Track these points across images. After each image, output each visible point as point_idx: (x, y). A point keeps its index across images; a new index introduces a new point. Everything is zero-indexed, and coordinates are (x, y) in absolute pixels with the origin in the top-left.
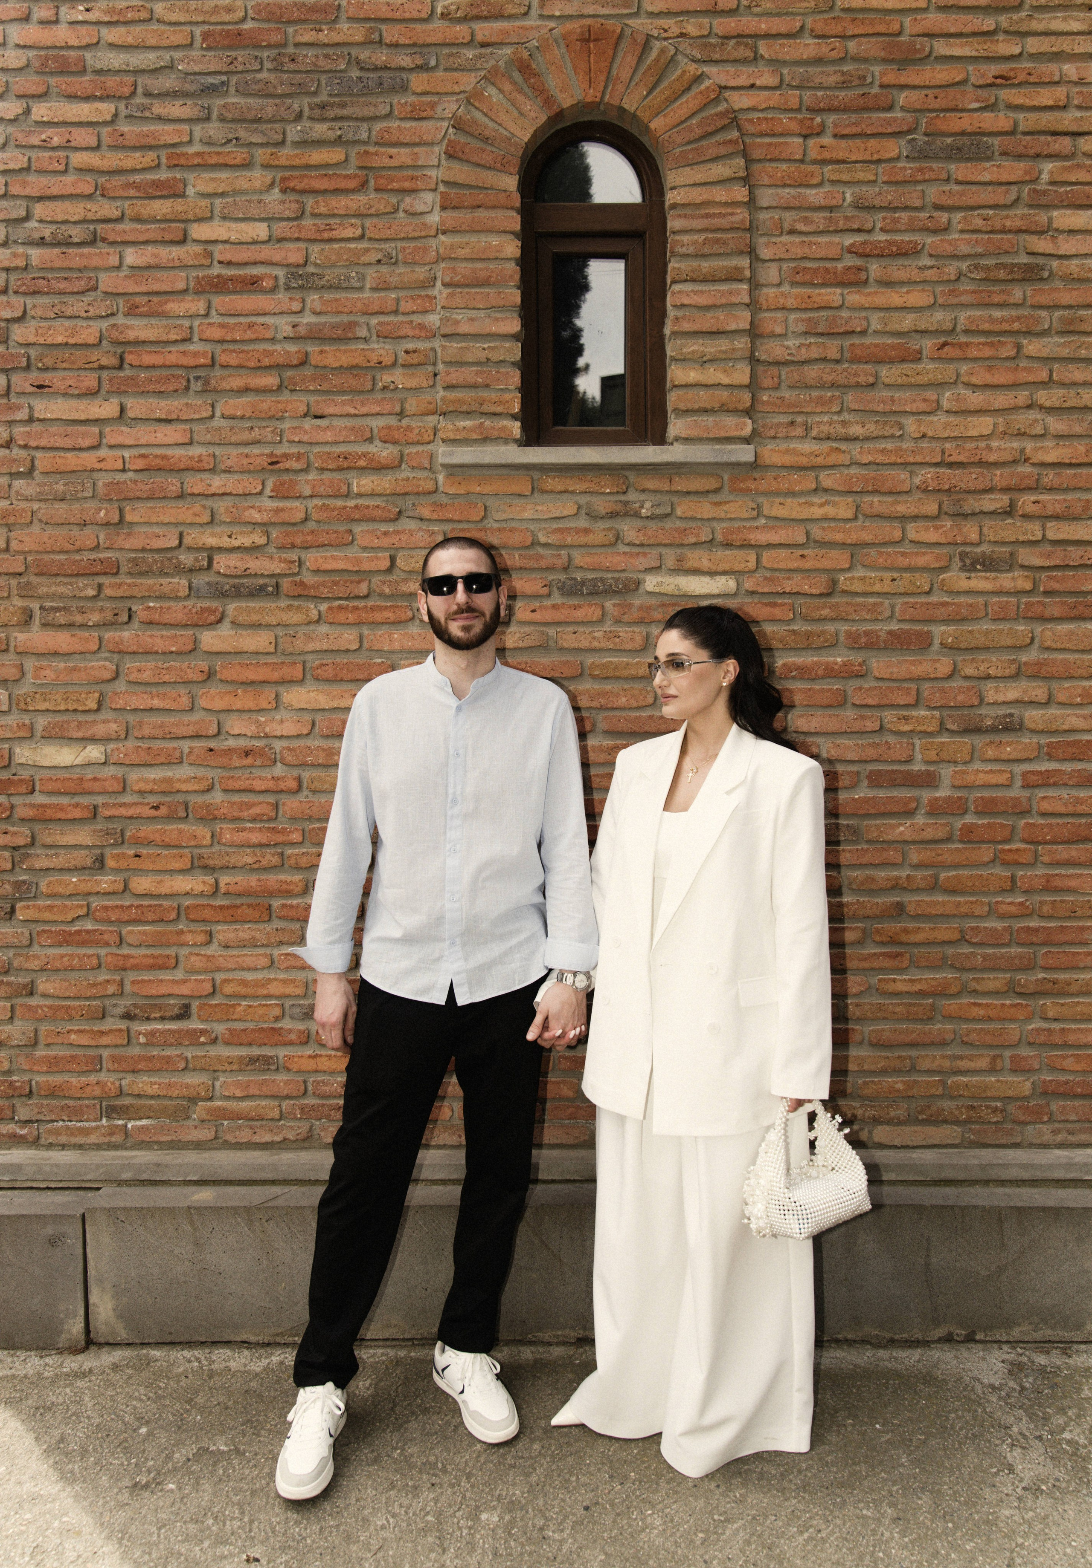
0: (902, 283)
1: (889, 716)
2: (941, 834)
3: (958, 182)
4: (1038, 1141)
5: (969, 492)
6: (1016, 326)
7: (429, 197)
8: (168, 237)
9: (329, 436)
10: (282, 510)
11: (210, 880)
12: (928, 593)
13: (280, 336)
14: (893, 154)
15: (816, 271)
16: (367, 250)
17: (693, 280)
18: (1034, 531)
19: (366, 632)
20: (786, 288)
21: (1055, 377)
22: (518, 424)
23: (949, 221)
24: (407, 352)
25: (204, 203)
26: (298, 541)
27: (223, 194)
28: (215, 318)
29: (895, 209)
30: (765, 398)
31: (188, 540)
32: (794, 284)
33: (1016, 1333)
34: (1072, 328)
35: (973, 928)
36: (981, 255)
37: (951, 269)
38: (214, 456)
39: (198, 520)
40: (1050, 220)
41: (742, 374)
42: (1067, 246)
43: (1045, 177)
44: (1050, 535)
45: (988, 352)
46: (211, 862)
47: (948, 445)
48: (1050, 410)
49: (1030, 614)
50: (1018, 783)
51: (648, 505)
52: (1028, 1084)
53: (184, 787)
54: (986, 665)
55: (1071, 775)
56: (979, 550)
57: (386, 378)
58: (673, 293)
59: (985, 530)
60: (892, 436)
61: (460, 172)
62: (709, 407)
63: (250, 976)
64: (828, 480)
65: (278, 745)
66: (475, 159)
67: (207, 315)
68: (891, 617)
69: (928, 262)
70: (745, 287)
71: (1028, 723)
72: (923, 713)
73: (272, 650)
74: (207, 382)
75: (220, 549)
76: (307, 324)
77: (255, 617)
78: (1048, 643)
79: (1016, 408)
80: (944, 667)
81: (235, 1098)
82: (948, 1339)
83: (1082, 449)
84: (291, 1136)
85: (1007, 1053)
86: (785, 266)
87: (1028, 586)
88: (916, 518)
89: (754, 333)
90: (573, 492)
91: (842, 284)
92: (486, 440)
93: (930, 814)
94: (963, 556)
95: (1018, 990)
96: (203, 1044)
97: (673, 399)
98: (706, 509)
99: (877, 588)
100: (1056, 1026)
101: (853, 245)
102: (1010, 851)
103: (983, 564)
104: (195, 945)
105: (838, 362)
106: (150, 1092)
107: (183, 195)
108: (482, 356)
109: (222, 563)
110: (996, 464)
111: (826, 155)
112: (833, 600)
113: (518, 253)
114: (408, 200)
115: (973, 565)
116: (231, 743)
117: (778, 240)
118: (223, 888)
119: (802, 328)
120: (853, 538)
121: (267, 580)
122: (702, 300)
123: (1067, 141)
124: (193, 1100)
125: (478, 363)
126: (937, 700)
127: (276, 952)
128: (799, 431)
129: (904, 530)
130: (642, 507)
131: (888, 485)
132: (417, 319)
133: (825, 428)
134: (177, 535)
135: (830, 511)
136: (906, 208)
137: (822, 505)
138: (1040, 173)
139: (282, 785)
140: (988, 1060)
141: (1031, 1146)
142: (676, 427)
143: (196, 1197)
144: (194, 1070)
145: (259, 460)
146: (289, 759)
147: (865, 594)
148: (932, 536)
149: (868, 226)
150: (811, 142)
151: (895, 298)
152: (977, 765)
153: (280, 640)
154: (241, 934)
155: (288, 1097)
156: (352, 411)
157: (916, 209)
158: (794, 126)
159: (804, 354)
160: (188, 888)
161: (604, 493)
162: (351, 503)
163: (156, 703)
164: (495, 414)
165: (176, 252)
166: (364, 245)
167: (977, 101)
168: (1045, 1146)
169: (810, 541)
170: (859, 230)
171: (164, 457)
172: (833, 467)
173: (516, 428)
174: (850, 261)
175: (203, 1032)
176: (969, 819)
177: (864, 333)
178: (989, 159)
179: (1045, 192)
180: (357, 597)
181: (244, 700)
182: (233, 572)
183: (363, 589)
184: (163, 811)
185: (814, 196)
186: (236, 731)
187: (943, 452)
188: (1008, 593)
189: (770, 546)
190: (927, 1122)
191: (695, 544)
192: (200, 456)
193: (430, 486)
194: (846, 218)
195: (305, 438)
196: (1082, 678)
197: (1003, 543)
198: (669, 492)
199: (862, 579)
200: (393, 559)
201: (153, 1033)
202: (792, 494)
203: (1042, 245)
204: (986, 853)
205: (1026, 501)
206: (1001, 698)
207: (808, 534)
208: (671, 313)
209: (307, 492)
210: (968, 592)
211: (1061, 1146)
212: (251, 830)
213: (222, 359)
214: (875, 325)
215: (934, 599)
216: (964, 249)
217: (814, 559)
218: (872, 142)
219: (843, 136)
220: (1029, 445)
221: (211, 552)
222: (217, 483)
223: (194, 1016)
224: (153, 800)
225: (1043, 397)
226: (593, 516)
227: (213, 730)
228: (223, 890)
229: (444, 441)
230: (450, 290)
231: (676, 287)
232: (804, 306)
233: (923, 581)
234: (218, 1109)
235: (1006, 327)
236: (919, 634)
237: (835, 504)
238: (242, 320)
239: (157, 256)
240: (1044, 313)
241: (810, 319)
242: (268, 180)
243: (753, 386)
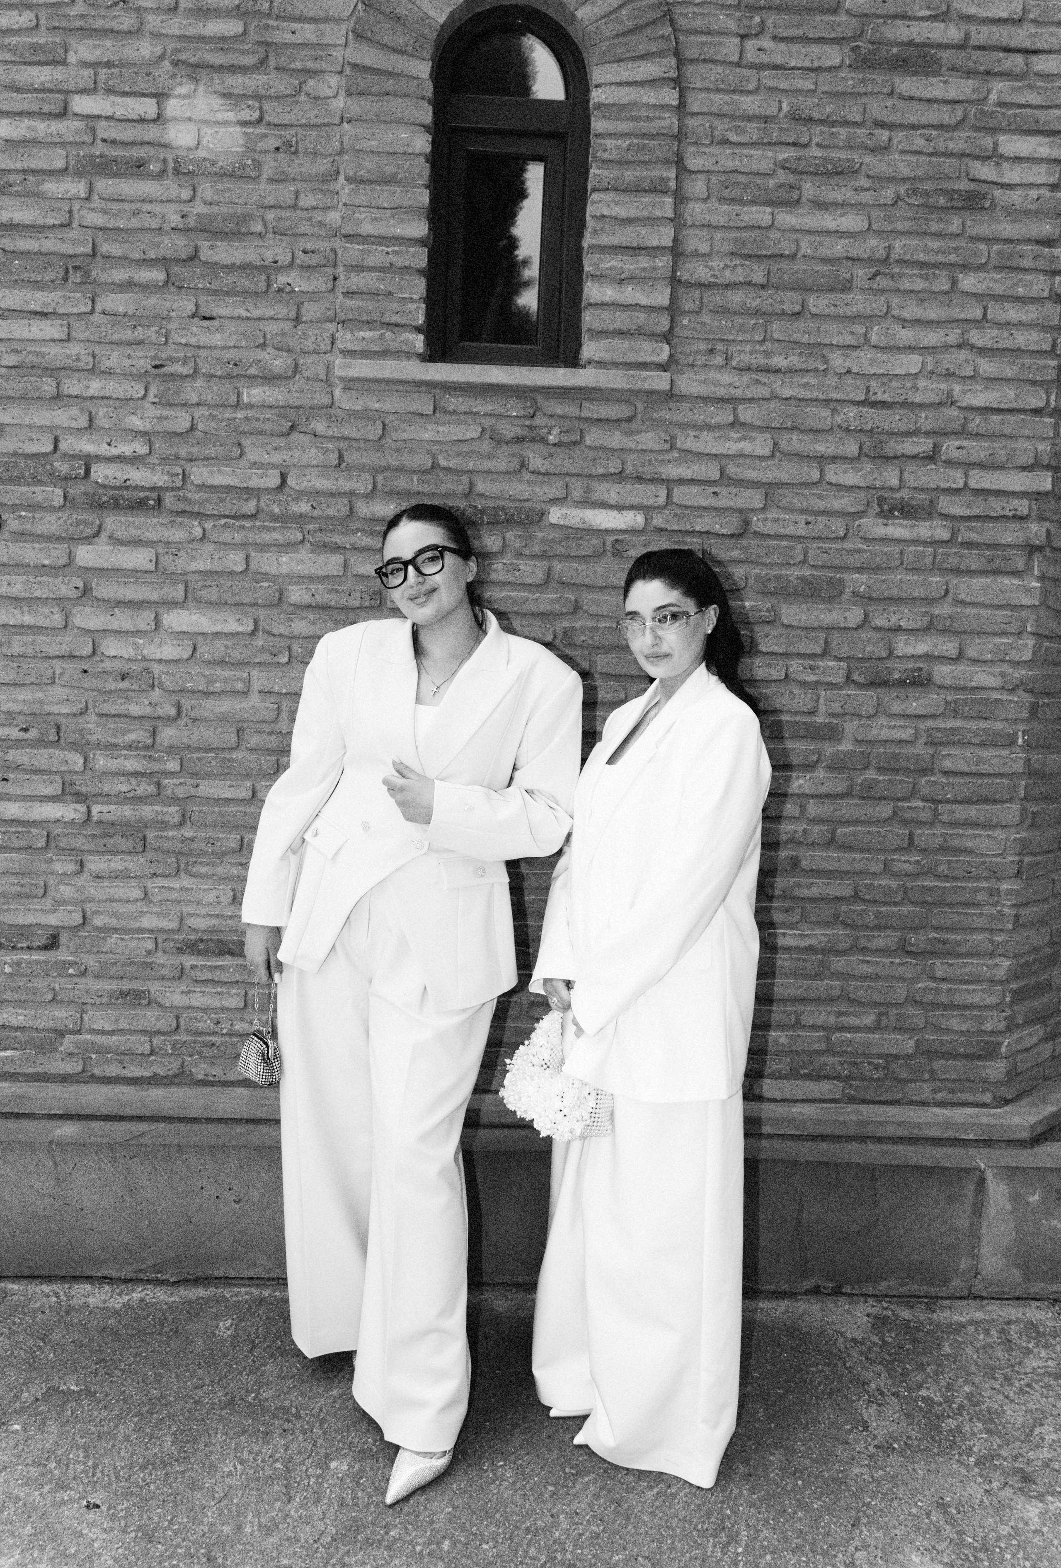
0: (836, 204)
1: (795, 665)
2: (841, 788)
3: (902, 98)
4: (917, 1098)
5: (893, 434)
6: (952, 258)
7: (334, 80)
8: (46, 109)
9: (217, 339)
10: (167, 418)
11: (82, 808)
12: (845, 537)
13: (166, 227)
14: (836, 62)
15: (746, 186)
16: (265, 136)
17: (616, 190)
18: (957, 478)
19: (253, 554)
20: (713, 203)
21: (989, 317)
22: (421, 337)
23: (890, 140)
24: (305, 252)
25: (87, 72)
26: (183, 453)
27: (109, 64)
28: (96, 203)
29: (834, 124)
30: (685, 322)
31: (63, 446)
32: (722, 200)
33: (883, 1286)
34: (1009, 264)
35: (866, 885)
36: (921, 180)
37: (888, 194)
38: (94, 356)
39: (74, 424)
40: (996, 145)
41: (662, 297)
42: (1012, 174)
43: (993, 97)
44: (973, 484)
45: (920, 285)
46: (84, 789)
47: (873, 383)
48: (982, 351)
49: (946, 566)
50: (922, 740)
51: (556, 431)
52: (912, 1043)
53: (56, 709)
54: (898, 616)
55: (976, 734)
56: (897, 495)
57: (282, 279)
58: (594, 202)
59: (906, 475)
60: (816, 370)
61: (369, 56)
62: (625, 328)
63: (122, 909)
64: (746, 414)
65: (156, 669)
66: (387, 40)
67: (88, 199)
68: (804, 562)
69: (864, 182)
70: (669, 200)
71: (937, 679)
72: (830, 664)
73: (152, 567)
74: (87, 274)
75: (98, 458)
76: (198, 215)
77: (134, 532)
78: (962, 597)
79: (947, 347)
80: (855, 616)
81: (103, 1032)
82: (816, 1291)
83: (1011, 394)
84: (161, 1072)
85: (893, 1012)
86: (714, 179)
87: (946, 535)
88: (834, 459)
89: (676, 251)
90: (476, 414)
91: (770, 203)
92: (384, 354)
93: (830, 768)
94: (881, 501)
95: (909, 949)
96: (72, 975)
97: (589, 319)
98: (615, 439)
99: (791, 530)
100: (945, 986)
101: (785, 160)
102: (910, 808)
103: (901, 510)
104: (65, 874)
105: (763, 287)
106: (15, 1023)
107: (64, 63)
108: (387, 260)
109: (101, 473)
110: (921, 406)
111: (765, 58)
112: (745, 543)
113: (428, 149)
114: (311, 82)
115: (891, 511)
116: (108, 665)
117: (707, 150)
118: (95, 817)
119: (727, 247)
120: (768, 476)
121: (147, 494)
122: (622, 212)
123: (1019, 59)
124: (61, 1034)
125: (382, 269)
126: (845, 651)
127: (150, 884)
128: (719, 360)
129: (822, 472)
130: (549, 433)
131: (809, 423)
132: (318, 216)
133: (746, 358)
134: (52, 440)
135: (746, 447)
136: (846, 123)
137: (740, 440)
138: (989, 91)
139: (160, 712)
140: (873, 1017)
141: (912, 1103)
142: (589, 350)
143: (58, 1132)
144: (62, 1002)
145: (142, 362)
146: (169, 684)
147: (777, 537)
148: (851, 478)
149: (804, 140)
150: (750, 44)
151: (828, 221)
152: (882, 720)
153: (162, 559)
154: (113, 864)
155: (158, 1032)
156: (245, 314)
157: (856, 124)
158: (732, 25)
159: (728, 276)
160: (58, 815)
161: (511, 417)
162: (240, 415)
163: (28, 619)
164: (396, 325)
165: (56, 127)
166: (262, 130)
167: (928, 8)
168: (924, 1104)
169: (725, 478)
170: (794, 144)
171: (38, 354)
172: (751, 400)
173: (419, 342)
174: (783, 177)
175: (71, 964)
176: (871, 774)
177: (793, 257)
178: (937, 74)
179: (993, 112)
180: (244, 517)
181: (123, 620)
182: (113, 483)
183: (250, 507)
184: (33, 734)
185: (749, 104)
186: (113, 653)
187: (868, 389)
188: (925, 543)
189: (681, 481)
190: (807, 1077)
191: (603, 475)
192: (78, 355)
193: (326, 400)
194: (781, 129)
195: (193, 341)
196: (995, 634)
197: (922, 490)
198: (579, 419)
199: (776, 520)
200: (284, 477)
201: (18, 964)
202: (709, 427)
203: (985, 171)
204: (885, 810)
205: (950, 447)
206: (910, 650)
207: (722, 471)
208: (590, 223)
209: (194, 399)
210: (884, 540)
211: (941, 1104)
212: (126, 758)
213: (105, 248)
214: (806, 249)
215: (848, 545)
216: (904, 170)
217: (727, 498)
218: (815, 49)
219: (783, 39)
220: (957, 388)
221: (88, 461)
222: (95, 387)
223: (63, 948)
224: (21, 721)
225: (976, 338)
226: (498, 440)
227: (87, 650)
228: (95, 819)
229: (342, 352)
230: (353, 186)
231: (595, 196)
232: (731, 224)
233: (838, 526)
234: (85, 1042)
235: (940, 258)
236: (831, 582)
237: (752, 440)
238: (126, 206)
239: (34, 130)
240: (982, 247)
241: (736, 240)
242: (159, 50)
243: (673, 309)
